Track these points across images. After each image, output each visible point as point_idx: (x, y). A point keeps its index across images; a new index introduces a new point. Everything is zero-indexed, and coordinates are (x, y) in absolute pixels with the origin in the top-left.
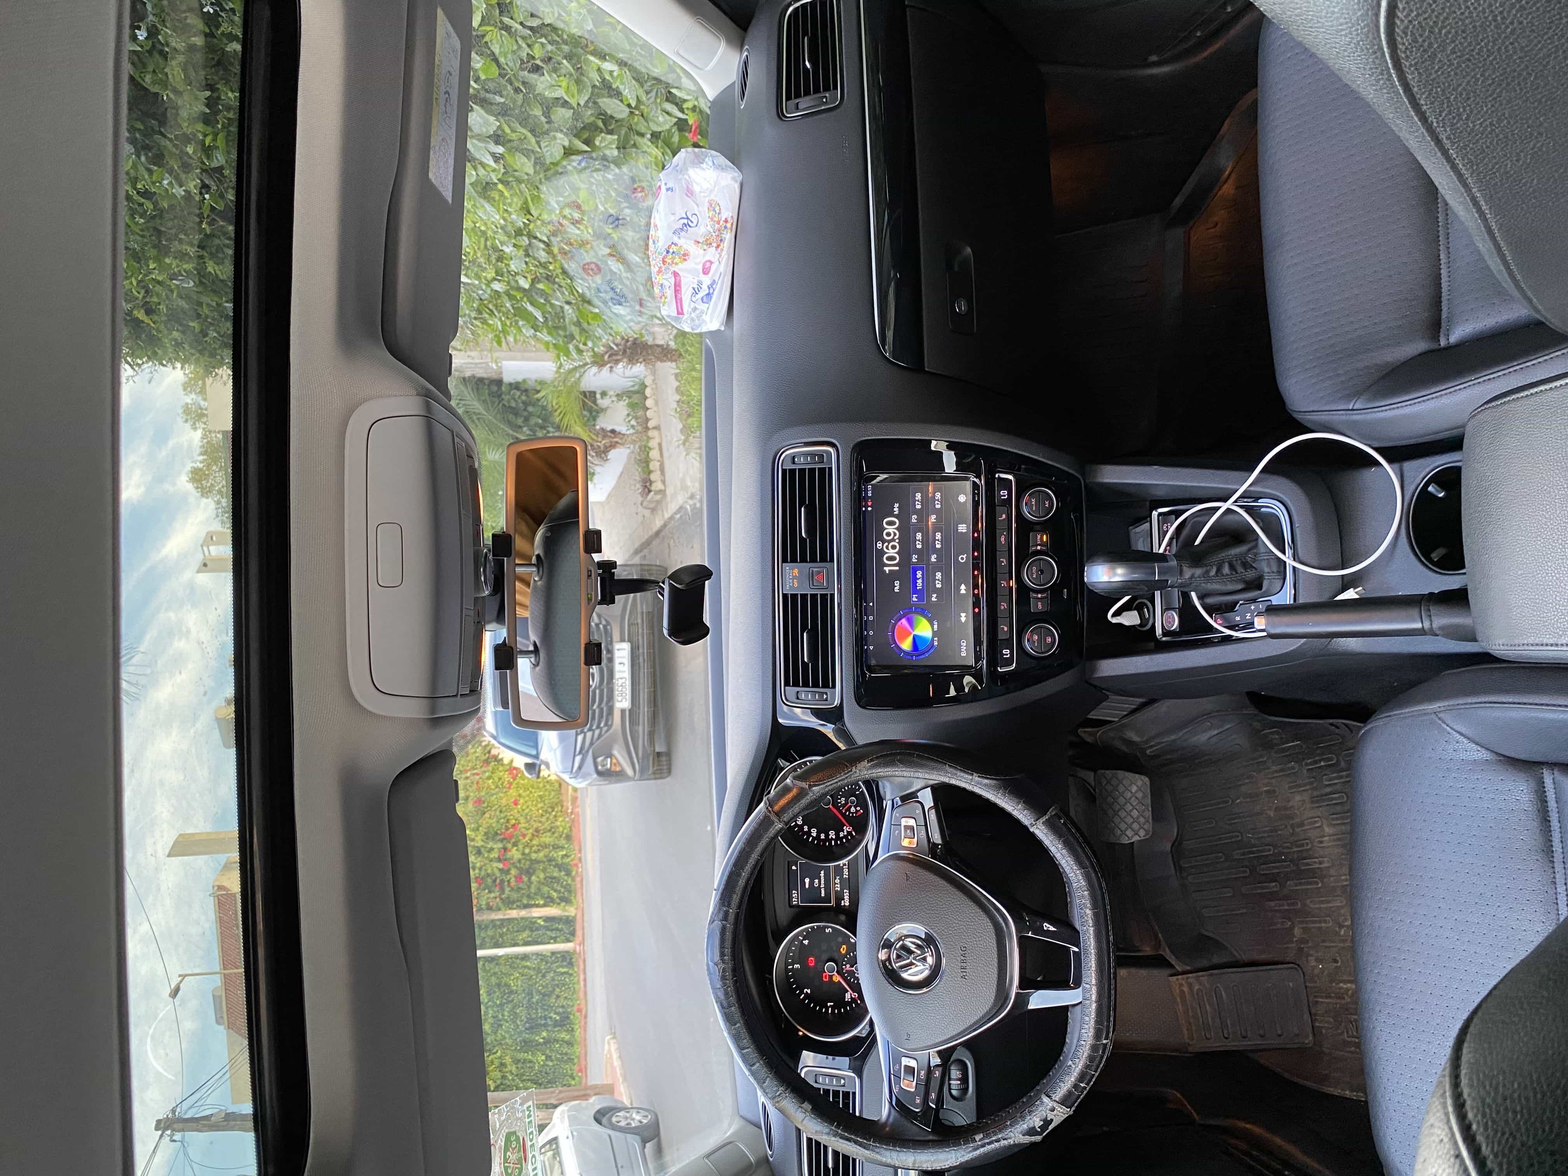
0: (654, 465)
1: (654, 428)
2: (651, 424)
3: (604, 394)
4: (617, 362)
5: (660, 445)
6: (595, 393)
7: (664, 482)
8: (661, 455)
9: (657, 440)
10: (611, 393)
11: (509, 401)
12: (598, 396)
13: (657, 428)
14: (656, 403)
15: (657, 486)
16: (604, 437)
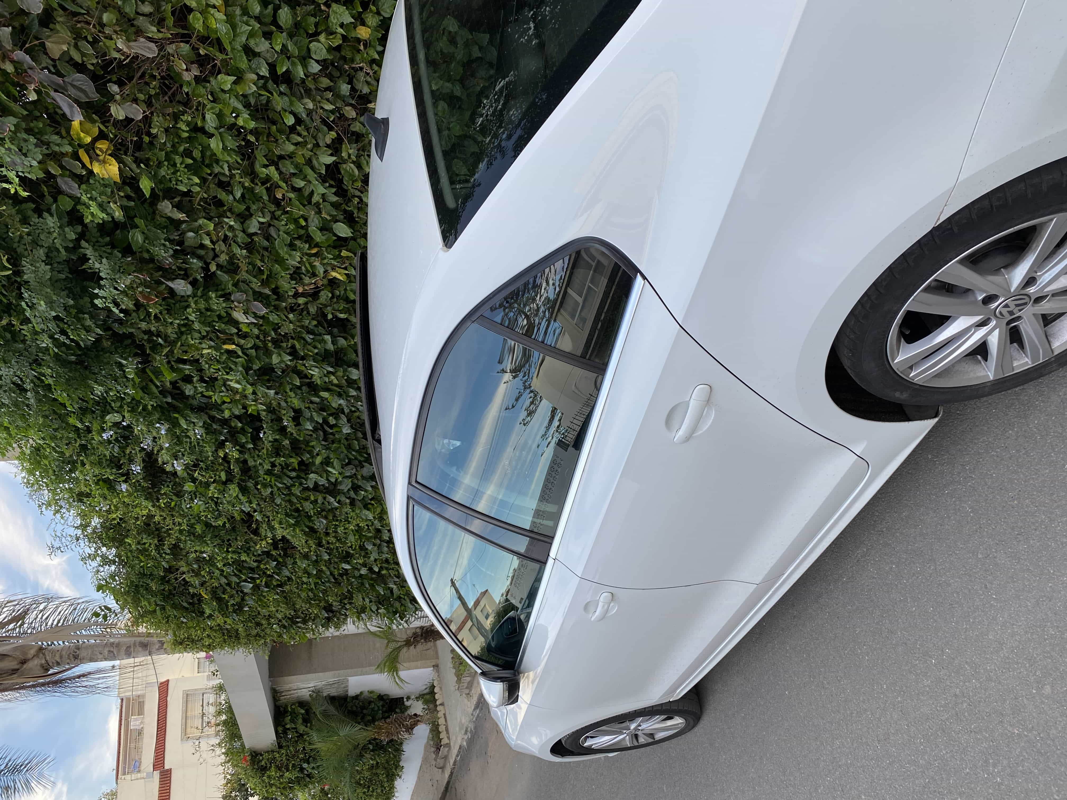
0: (442, 728)
1: (440, 705)
2: (438, 703)
3: (408, 698)
4: (418, 642)
5: (444, 714)
6: (403, 698)
7: (449, 738)
8: (446, 721)
9: (443, 712)
10: (413, 697)
11: (352, 707)
12: (405, 700)
13: (442, 704)
14: (441, 688)
15: (444, 741)
16: (410, 719)
